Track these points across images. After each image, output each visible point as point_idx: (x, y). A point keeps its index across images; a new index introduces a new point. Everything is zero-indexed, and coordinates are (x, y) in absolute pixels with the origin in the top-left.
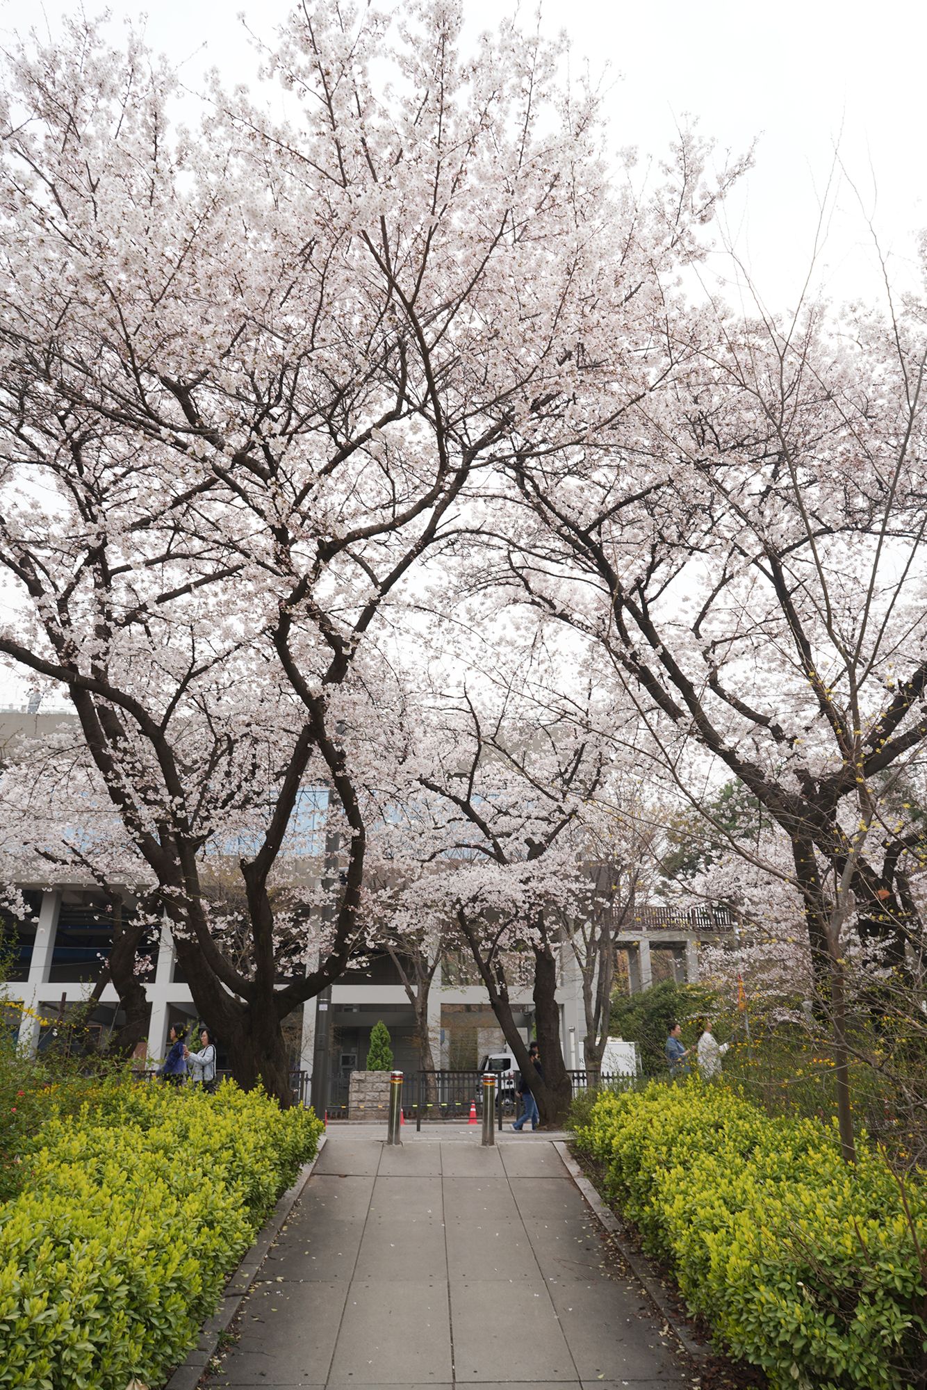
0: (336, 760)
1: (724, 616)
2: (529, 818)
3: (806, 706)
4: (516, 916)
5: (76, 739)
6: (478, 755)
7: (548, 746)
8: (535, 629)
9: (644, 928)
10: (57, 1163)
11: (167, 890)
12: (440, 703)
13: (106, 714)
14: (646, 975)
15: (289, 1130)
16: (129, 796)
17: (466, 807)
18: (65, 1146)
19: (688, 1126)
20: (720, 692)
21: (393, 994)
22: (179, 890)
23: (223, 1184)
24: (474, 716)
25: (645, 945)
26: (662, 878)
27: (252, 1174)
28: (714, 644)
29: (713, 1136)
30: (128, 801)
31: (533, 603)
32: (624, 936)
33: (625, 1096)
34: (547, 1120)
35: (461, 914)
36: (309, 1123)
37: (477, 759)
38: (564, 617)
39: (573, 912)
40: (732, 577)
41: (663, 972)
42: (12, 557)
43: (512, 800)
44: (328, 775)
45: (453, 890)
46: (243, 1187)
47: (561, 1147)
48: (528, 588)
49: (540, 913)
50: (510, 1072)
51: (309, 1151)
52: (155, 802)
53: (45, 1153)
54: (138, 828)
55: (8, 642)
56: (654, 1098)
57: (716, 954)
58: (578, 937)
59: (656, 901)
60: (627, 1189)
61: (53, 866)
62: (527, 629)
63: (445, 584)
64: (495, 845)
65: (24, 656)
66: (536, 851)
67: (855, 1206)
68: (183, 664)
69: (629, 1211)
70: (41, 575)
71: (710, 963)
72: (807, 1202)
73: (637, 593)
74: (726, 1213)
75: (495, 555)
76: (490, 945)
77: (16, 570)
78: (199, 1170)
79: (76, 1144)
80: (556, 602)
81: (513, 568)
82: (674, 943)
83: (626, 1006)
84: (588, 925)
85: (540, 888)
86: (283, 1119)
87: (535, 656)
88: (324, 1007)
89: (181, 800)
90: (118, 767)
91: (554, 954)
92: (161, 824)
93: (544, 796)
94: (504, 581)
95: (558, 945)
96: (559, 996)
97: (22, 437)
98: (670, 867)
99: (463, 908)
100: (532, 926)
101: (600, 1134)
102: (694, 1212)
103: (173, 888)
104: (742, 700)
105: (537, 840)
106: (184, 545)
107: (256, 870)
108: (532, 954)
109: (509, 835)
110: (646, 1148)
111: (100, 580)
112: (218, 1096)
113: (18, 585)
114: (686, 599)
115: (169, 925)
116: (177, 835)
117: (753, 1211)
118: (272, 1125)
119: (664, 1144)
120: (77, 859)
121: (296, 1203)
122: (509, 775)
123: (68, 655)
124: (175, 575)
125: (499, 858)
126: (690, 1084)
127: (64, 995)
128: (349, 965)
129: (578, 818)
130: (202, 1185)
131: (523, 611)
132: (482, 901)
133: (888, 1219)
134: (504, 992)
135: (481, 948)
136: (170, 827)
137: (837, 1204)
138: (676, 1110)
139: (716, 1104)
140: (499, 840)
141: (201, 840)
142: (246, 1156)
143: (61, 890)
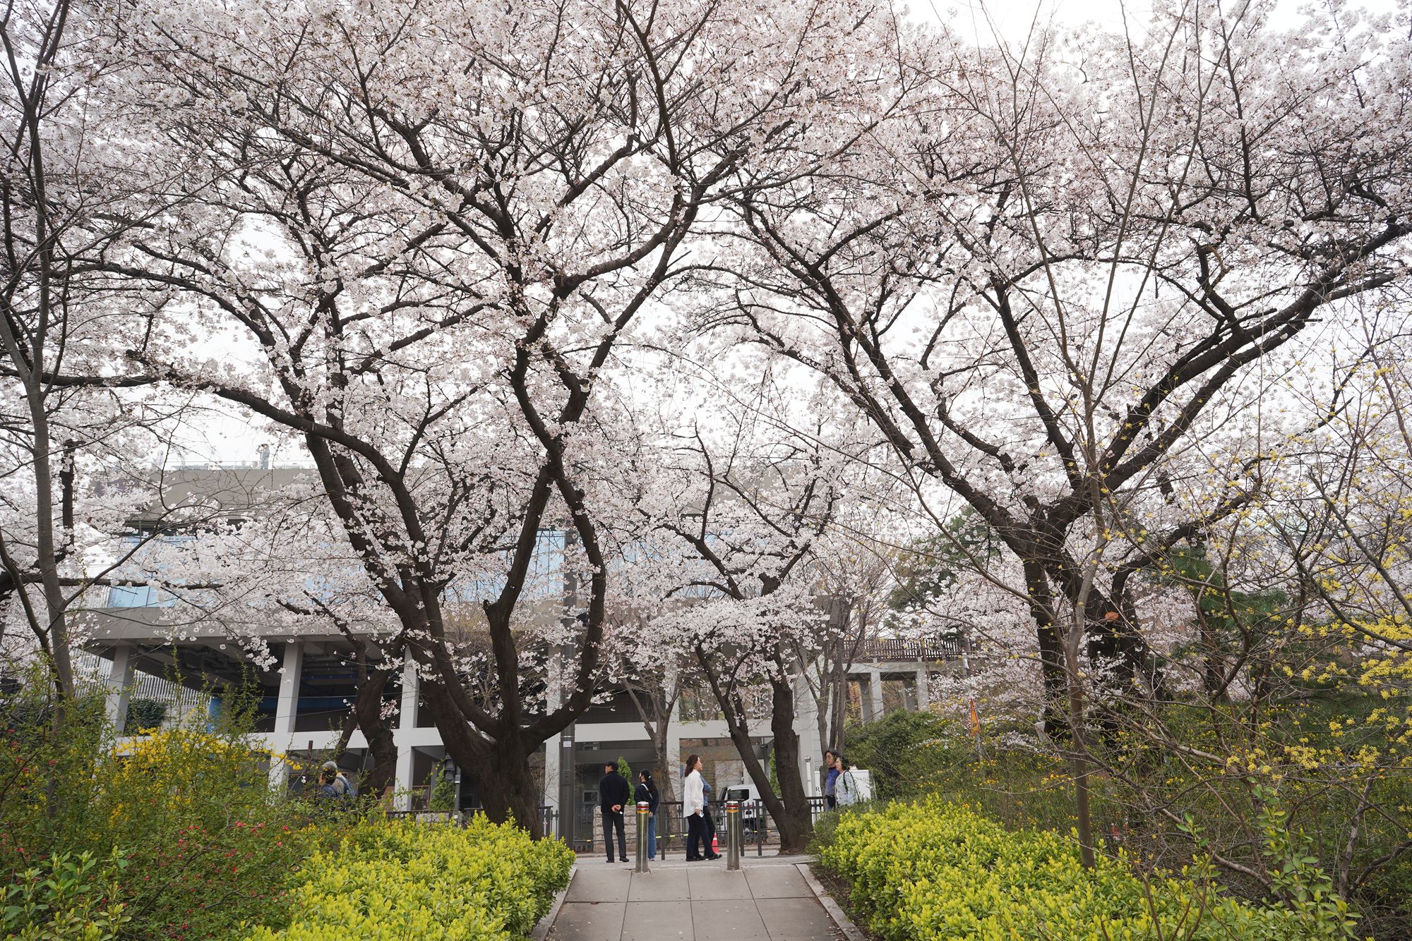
0: (574, 499)
1: (952, 349)
2: (762, 554)
3: (1035, 435)
4: (752, 649)
5: (313, 489)
6: (710, 493)
7: (779, 483)
8: (764, 367)
9: (875, 660)
10: (322, 895)
11: (410, 633)
12: (673, 443)
13: (344, 463)
14: (878, 706)
15: (543, 859)
16: (370, 543)
17: (700, 545)
18: (329, 879)
19: (931, 841)
20: (949, 423)
21: (634, 731)
22: (423, 633)
23: (484, 910)
24: (706, 455)
25: (875, 677)
26: (891, 611)
27: (511, 900)
28: (942, 376)
29: (955, 850)
30: (369, 548)
31: (762, 341)
32: (856, 668)
33: (868, 816)
34: (789, 846)
35: (699, 649)
36: (560, 853)
37: (710, 497)
38: (793, 354)
39: (809, 643)
40: (958, 309)
41: (894, 702)
42: (242, 310)
43: (745, 537)
44: (568, 515)
45: (691, 626)
46: (502, 914)
47: (805, 869)
48: (756, 327)
49: (776, 646)
50: (750, 801)
51: (562, 880)
52: (396, 548)
53: (309, 887)
54: (381, 573)
55: (245, 392)
56: (895, 817)
57: (946, 682)
58: (812, 671)
59: (886, 634)
60: (872, 904)
61: (296, 617)
62: (756, 367)
63: (674, 325)
64: (730, 582)
65: (261, 406)
66: (770, 585)
67: (1097, 908)
68: (419, 409)
69: (876, 924)
70: (273, 328)
71: (941, 691)
72: (1052, 905)
73: (868, 325)
74: (973, 918)
75: (723, 294)
76: (728, 678)
77: (247, 323)
78: (461, 898)
79: (339, 877)
80: (784, 339)
81: (741, 306)
82: (905, 673)
83: (859, 736)
84: (821, 658)
85: (776, 621)
86: (535, 849)
87: (765, 394)
88: (567, 744)
89: (422, 545)
90: (357, 514)
91: (791, 686)
92: (403, 569)
93: (777, 532)
94: (732, 320)
95: (794, 676)
96: (796, 726)
97: (246, 189)
98: (901, 600)
99: (701, 642)
100: (769, 659)
101: (845, 852)
102: (941, 920)
103: (417, 631)
104: (971, 431)
105: (771, 574)
106: (412, 293)
107: (499, 612)
108: (769, 686)
109: (743, 571)
110: (891, 863)
111: (331, 330)
112: (470, 830)
113: (250, 338)
114: (916, 330)
115: (415, 667)
116: (419, 579)
117: (1000, 916)
118: (526, 855)
119: (908, 859)
120: (319, 608)
121: (551, 930)
122: (740, 513)
123: (305, 404)
124: (406, 324)
125: (734, 593)
126: (929, 803)
127: (311, 743)
128: (593, 700)
129: (810, 553)
130: (464, 911)
131: (752, 350)
132: (719, 636)
133: (1129, 919)
134: (743, 723)
135: (719, 681)
136: (412, 571)
137: (1081, 906)
138: (919, 827)
139: (956, 821)
140: (734, 577)
141: (441, 585)
142: (504, 884)
143: (302, 641)
